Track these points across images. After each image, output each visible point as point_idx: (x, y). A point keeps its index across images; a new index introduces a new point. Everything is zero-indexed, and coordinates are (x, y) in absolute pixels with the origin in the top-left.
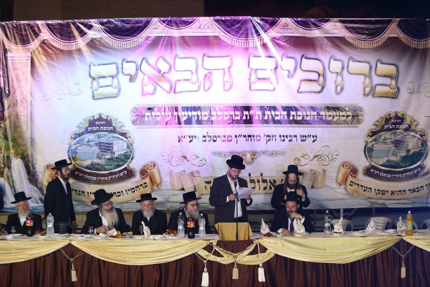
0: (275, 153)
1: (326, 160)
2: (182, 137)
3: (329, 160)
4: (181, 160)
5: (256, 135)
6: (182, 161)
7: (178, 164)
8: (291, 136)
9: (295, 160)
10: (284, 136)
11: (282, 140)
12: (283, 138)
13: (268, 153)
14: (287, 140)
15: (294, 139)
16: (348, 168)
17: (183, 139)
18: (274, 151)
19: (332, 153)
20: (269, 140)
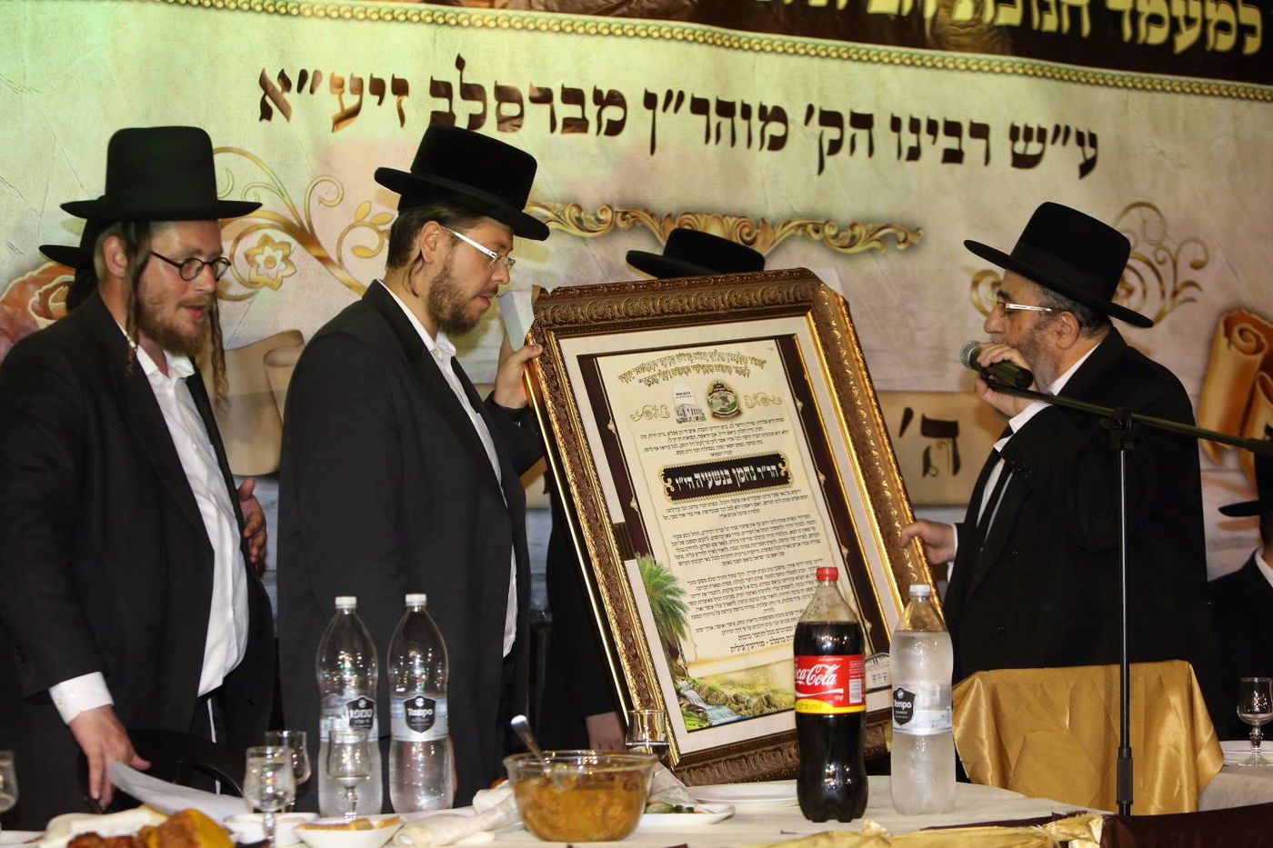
0: (870, 237)
1: (1144, 292)
2: (286, 83)
3: (1163, 293)
4: (279, 255)
5: (763, 109)
6: (286, 259)
7: (251, 284)
8: (953, 129)
9: (975, 284)
10: (915, 126)
11: (905, 152)
12: (909, 139)
13: (830, 231)
14: (933, 150)
15: (973, 147)
16: (1253, 345)
17: (291, 97)
18: (865, 223)
19: (1173, 248)
20: (835, 146)
